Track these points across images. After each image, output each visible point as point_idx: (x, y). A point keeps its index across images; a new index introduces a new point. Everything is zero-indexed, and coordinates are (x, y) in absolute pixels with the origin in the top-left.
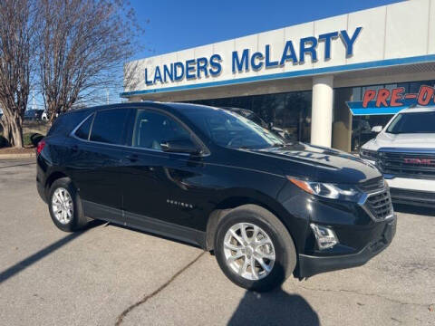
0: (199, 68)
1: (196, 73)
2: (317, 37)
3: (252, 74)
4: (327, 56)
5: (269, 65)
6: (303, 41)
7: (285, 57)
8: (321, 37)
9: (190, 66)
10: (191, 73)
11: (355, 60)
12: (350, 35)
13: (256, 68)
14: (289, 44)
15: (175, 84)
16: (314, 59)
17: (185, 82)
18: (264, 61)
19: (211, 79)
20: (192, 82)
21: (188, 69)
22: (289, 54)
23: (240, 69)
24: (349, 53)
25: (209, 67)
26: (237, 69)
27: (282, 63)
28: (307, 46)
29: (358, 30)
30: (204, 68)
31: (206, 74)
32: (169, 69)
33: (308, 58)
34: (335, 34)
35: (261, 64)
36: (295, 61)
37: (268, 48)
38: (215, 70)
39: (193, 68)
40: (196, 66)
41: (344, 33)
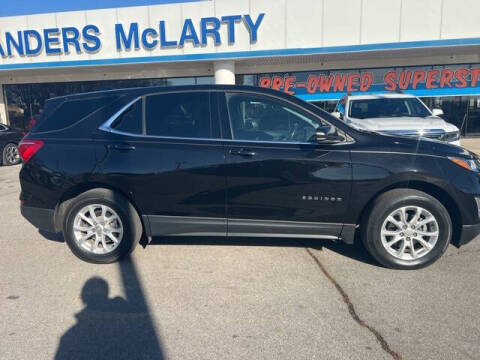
0: (66, 40)
1: (61, 46)
2: (220, 19)
3: (143, 53)
4: (232, 39)
5: (165, 44)
6: (204, 21)
7: (184, 38)
8: (224, 18)
9: (50, 37)
10: (53, 47)
11: (259, 46)
12: (254, 20)
13: (149, 47)
14: (188, 23)
15: (27, 60)
16: (218, 41)
17: (43, 58)
18: (158, 39)
19: (85, 56)
20: (54, 59)
21: (48, 41)
22: (188, 34)
23: (128, 46)
24: (254, 38)
25: (81, 41)
26: (123, 46)
27: (182, 43)
28: (209, 27)
29: (261, 17)
30: (75, 41)
31: (78, 49)
32: (16, 38)
33: (210, 40)
34: (239, 17)
35: (155, 43)
36: (196, 42)
37: (162, 24)
38: (92, 45)
39: (56, 40)
40: (61, 38)
41: (248, 17)
